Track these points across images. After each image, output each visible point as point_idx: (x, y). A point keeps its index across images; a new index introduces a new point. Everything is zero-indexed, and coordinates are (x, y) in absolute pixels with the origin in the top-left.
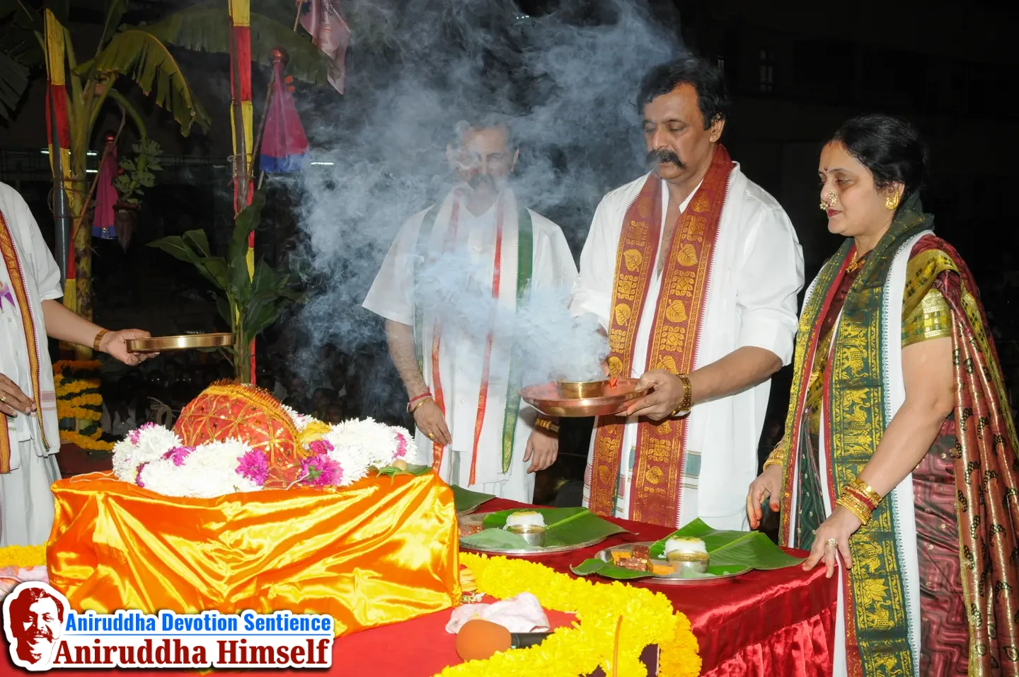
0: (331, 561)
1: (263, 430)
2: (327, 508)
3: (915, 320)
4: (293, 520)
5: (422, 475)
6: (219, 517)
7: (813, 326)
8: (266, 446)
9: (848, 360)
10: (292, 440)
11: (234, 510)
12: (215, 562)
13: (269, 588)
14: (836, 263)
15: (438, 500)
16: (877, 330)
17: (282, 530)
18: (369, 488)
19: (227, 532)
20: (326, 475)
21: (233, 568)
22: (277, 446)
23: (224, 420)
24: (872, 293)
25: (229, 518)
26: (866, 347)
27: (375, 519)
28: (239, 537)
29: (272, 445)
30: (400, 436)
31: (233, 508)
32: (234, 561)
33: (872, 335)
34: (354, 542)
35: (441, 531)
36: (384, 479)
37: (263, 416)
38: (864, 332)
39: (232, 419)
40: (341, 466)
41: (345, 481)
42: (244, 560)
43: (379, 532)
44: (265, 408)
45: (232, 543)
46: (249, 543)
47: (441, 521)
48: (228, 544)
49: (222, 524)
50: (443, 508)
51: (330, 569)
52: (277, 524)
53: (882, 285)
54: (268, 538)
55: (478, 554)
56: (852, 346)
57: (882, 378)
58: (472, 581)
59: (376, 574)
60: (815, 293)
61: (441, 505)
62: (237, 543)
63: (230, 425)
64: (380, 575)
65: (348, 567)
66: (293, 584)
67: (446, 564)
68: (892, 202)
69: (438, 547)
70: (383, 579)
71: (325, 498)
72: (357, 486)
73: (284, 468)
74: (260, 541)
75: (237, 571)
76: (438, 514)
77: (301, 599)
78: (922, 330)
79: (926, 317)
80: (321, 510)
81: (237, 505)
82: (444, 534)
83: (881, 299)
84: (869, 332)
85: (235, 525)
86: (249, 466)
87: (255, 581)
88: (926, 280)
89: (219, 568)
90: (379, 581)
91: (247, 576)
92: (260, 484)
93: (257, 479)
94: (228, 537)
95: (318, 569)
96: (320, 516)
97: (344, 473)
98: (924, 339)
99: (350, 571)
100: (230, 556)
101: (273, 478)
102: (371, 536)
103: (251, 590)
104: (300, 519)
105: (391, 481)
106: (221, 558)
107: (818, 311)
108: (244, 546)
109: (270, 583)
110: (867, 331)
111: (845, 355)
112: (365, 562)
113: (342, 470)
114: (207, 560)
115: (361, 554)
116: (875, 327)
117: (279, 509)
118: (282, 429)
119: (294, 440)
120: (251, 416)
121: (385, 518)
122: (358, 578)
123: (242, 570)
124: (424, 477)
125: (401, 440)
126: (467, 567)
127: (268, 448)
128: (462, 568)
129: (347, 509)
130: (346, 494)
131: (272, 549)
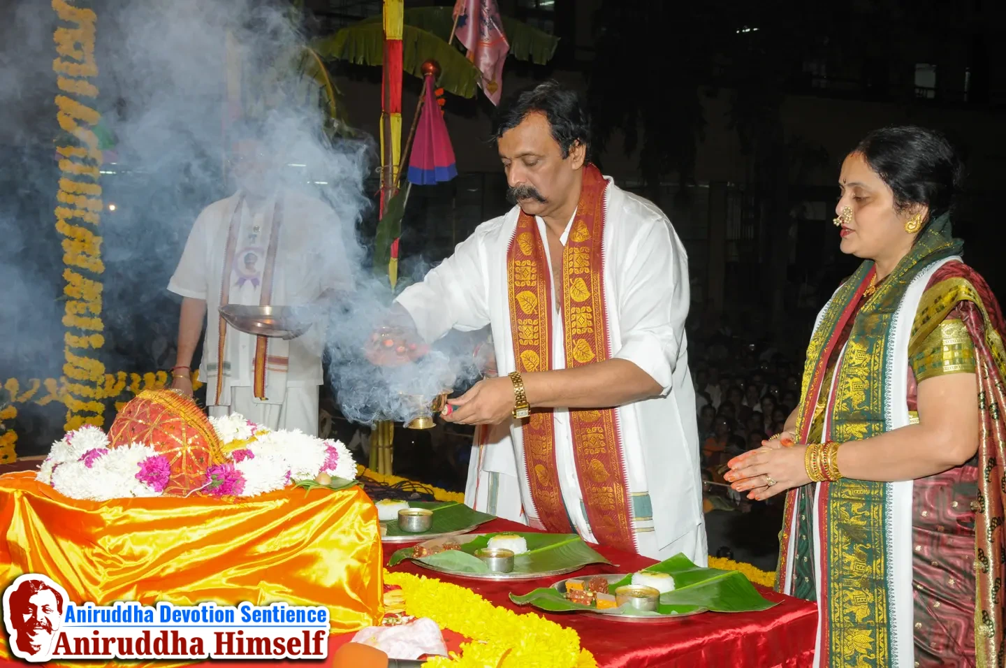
0: (232, 572)
1: (176, 436)
2: (225, 518)
3: (933, 352)
4: (185, 528)
5: (343, 490)
6: (98, 521)
7: (822, 354)
8: (177, 452)
9: (849, 391)
10: (207, 447)
11: (113, 516)
12: (95, 566)
14: (851, 287)
15: (359, 517)
16: (881, 360)
17: (171, 538)
18: (278, 501)
19: (107, 537)
20: (228, 485)
21: (110, 574)
22: (189, 451)
23: (142, 424)
24: (881, 318)
25: (109, 523)
26: (868, 378)
27: (284, 533)
28: (120, 543)
29: (184, 452)
30: (332, 450)
31: (113, 513)
32: (112, 566)
33: (875, 365)
34: (257, 554)
35: (359, 548)
36: (299, 491)
37: (179, 422)
38: (868, 361)
39: (149, 424)
40: (243, 476)
41: (247, 492)
42: (123, 566)
43: (288, 545)
44: (182, 414)
45: (112, 548)
46: (131, 549)
47: (360, 538)
48: (107, 549)
49: (100, 529)
50: (364, 524)
51: (231, 580)
52: (166, 532)
53: (893, 312)
54: (154, 545)
55: (417, 575)
56: (854, 375)
57: (883, 412)
58: (401, 602)
59: (287, 590)
60: (827, 319)
61: (362, 521)
62: (117, 549)
63: (146, 430)
64: (290, 591)
65: (255, 579)
66: (186, 594)
67: (366, 583)
68: (913, 226)
69: (355, 564)
70: (292, 594)
71: (223, 508)
72: (264, 497)
73: (193, 476)
74: (145, 548)
75: (116, 577)
76: (357, 530)
78: (941, 364)
79: (946, 349)
80: (218, 520)
81: (118, 511)
82: (364, 552)
83: (889, 326)
84: (872, 361)
85: (117, 530)
86: (150, 472)
87: (135, 587)
88: (943, 307)
89: (98, 573)
90: (288, 595)
91: (124, 583)
92: (157, 490)
93: (154, 485)
94: (108, 542)
95: (219, 580)
96: (217, 525)
97: (246, 483)
98: (941, 373)
99: (256, 584)
100: (109, 562)
101: (176, 485)
102: (277, 550)
104: (193, 528)
105: (305, 494)
106: (99, 563)
107: (828, 338)
108: (124, 552)
109: (159, 590)
110: (871, 360)
111: (847, 386)
112: (272, 575)
113: (245, 481)
114: (87, 564)
115: (266, 567)
116: (879, 357)
117: (167, 516)
118: (196, 437)
119: (211, 447)
120: (167, 421)
121: (297, 532)
122: (262, 591)
123: (122, 576)
124: (346, 493)
125: (331, 454)
126: (398, 587)
127: (180, 454)
128: (390, 589)
129: (249, 520)
130: (250, 505)
131: (158, 557)
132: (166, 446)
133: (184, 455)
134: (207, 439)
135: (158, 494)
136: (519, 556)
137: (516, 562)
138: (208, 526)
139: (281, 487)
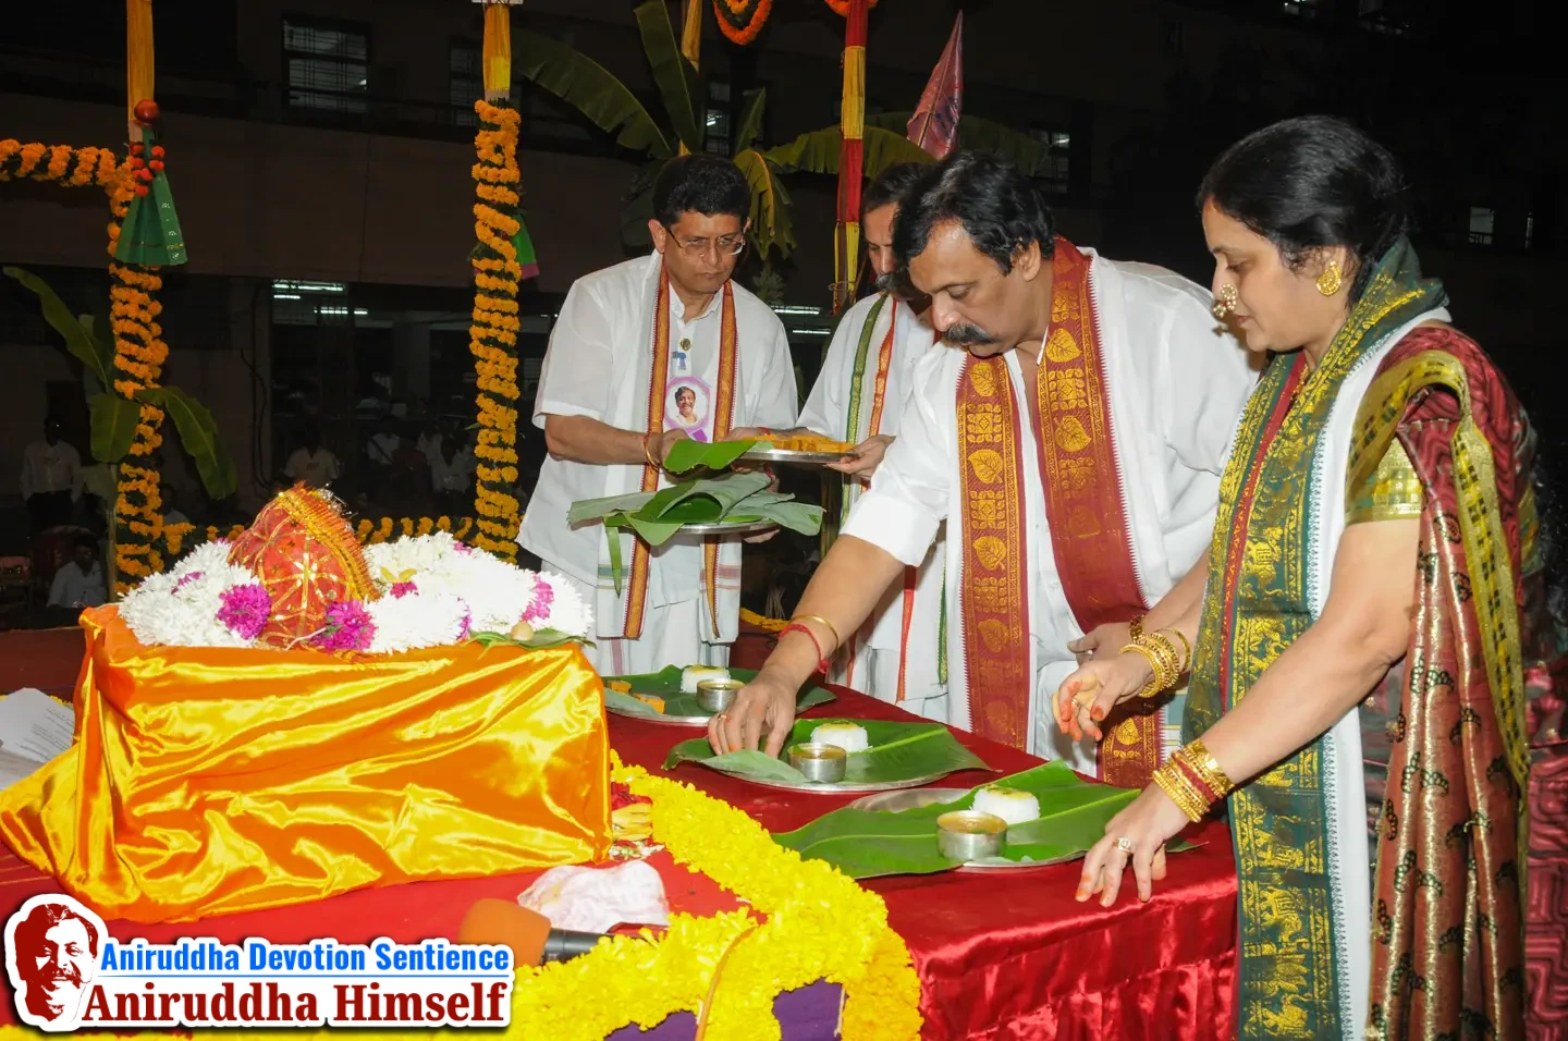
0: (366, 767)
1: (296, 558)
2: (342, 686)
4: (275, 698)
5: (547, 650)
8: (295, 581)
9: (1253, 563)
11: (150, 672)
13: (231, 799)
16: (1301, 511)
18: (433, 662)
19: (142, 706)
20: (348, 634)
22: (313, 581)
25: (143, 683)
26: (1281, 543)
27: (441, 713)
28: (162, 716)
29: (306, 581)
30: (544, 588)
31: (150, 667)
33: (1291, 521)
34: (399, 742)
35: (566, 738)
37: (303, 536)
40: (372, 621)
41: (376, 647)
42: (165, 751)
43: (449, 731)
45: (150, 722)
46: (180, 726)
48: (142, 723)
51: (355, 781)
52: (241, 703)
53: (1319, 429)
54: (219, 722)
56: (1260, 540)
57: (1305, 599)
58: (645, 823)
59: (451, 798)
62: (159, 724)
64: (457, 800)
65: (398, 779)
66: (281, 798)
67: (584, 794)
69: (560, 764)
70: (459, 805)
71: (336, 668)
72: (414, 655)
73: (315, 618)
74: (199, 726)
77: (291, 822)
80: (328, 687)
81: (158, 664)
83: (1312, 455)
85: (156, 696)
86: (233, 608)
87: (185, 785)
88: (1394, 412)
90: (454, 807)
92: (245, 637)
93: (240, 629)
94: (143, 714)
95: (339, 779)
96: (324, 697)
97: (376, 634)
99: (401, 787)
102: (430, 735)
103: (175, 800)
104: (288, 698)
105: (481, 654)
108: (168, 730)
109: (234, 789)
112: (430, 776)
113: (373, 628)
115: (415, 762)
118: (326, 559)
120: (286, 535)
121: (465, 713)
122: (410, 800)
123: (166, 766)
124: (553, 654)
125: (541, 595)
126: (648, 800)
127: (299, 584)
128: (635, 802)
129: (382, 691)
130: (382, 666)
131: (227, 740)
132: (279, 572)
133: (306, 585)
134: (342, 563)
135: (244, 644)
136: (854, 755)
137: (849, 764)
138: (312, 696)
139: (450, 641)
